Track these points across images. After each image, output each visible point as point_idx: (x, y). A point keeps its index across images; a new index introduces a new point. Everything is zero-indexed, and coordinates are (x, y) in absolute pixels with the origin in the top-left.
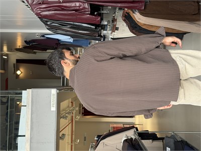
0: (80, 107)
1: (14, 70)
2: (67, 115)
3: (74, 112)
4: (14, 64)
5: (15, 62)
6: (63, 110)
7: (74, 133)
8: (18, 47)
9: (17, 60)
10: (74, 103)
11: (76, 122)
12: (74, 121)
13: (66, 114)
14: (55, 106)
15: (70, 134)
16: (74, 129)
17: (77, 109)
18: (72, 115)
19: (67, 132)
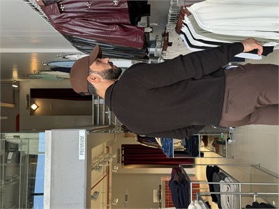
0: (119, 154)
1: (28, 103)
2: (100, 165)
3: (111, 160)
4: (28, 96)
5: (29, 93)
6: (96, 158)
7: (110, 190)
8: (33, 73)
9: (31, 89)
10: (110, 148)
11: (113, 174)
12: (110, 173)
13: (100, 163)
14: (84, 153)
15: (106, 191)
16: (110, 184)
17: (115, 156)
18: (107, 165)
19: (101, 188)
